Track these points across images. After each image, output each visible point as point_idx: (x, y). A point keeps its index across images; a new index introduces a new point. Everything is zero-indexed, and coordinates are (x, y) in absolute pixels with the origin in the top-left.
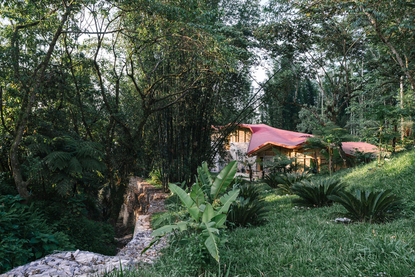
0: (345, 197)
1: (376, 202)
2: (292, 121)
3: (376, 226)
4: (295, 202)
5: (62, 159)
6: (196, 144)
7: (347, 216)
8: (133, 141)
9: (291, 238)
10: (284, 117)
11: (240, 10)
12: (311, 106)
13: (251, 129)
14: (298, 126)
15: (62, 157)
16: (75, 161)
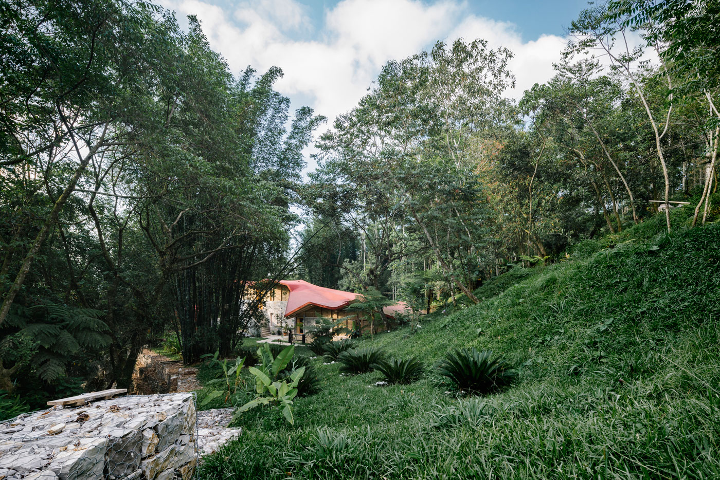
0: (383, 366)
1: (405, 367)
2: (332, 275)
3: (404, 387)
4: (342, 370)
5: (48, 334)
6: (227, 306)
7: (384, 380)
8: (148, 307)
9: (343, 403)
10: (324, 271)
11: (278, 156)
12: (353, 262)
13: (289, 287)
14: (339, 282)
15: (48, 332)
16: (66, 336)
